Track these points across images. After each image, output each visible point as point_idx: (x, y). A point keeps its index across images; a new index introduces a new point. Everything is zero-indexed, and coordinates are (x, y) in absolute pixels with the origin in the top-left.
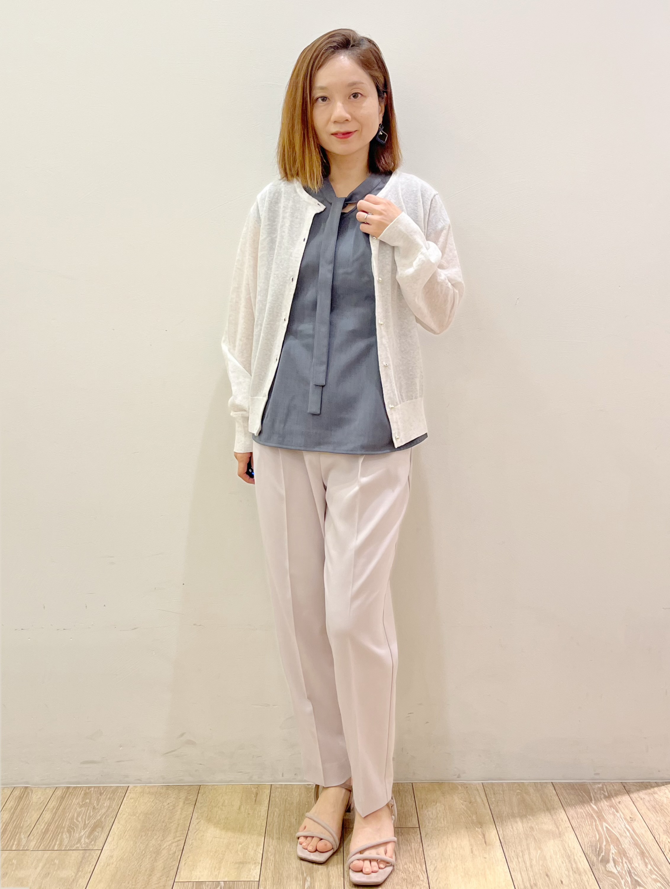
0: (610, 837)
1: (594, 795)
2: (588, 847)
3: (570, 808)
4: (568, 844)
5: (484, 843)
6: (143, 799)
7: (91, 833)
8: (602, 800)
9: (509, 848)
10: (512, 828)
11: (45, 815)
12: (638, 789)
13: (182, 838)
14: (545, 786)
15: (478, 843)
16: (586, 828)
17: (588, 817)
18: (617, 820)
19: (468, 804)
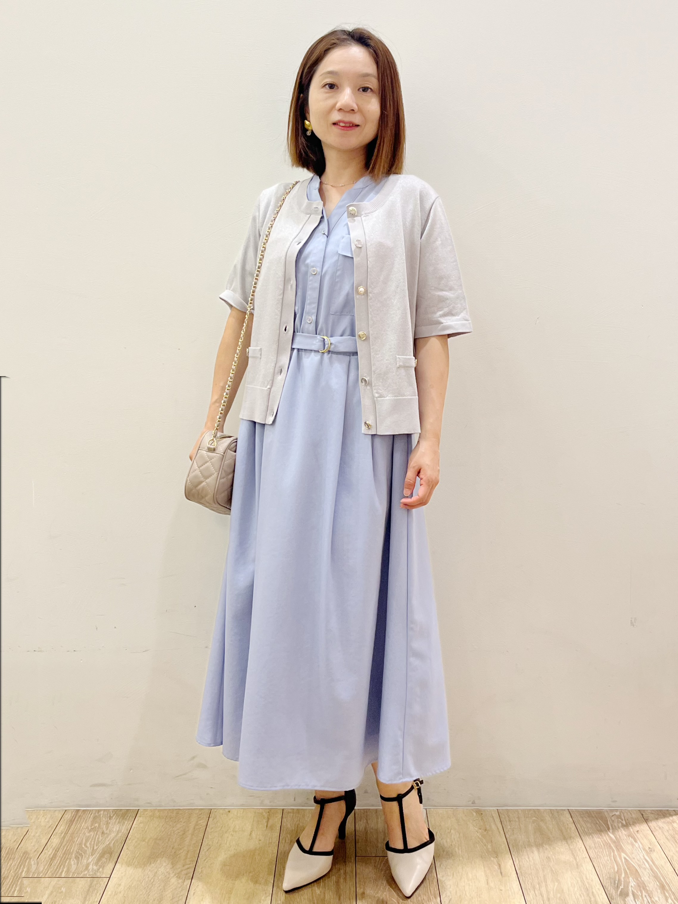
0: (628, 869)
1: (612, 824)
2: (606, 879)
3: (587, 837)
4: (586, 876)
5: (500, 873)
6: (153, 824)
7: (99, 859)
8: (620, 829)
9: (525, 879)
10: (529, 858)
11: (53, 840)
12: (657, 817)
13: (191, 865)
14: (561, 813)
15: (494, 874)
16: (604, 859)
17: (606, 847)
18: (636, 850)
19: (483, 831)
